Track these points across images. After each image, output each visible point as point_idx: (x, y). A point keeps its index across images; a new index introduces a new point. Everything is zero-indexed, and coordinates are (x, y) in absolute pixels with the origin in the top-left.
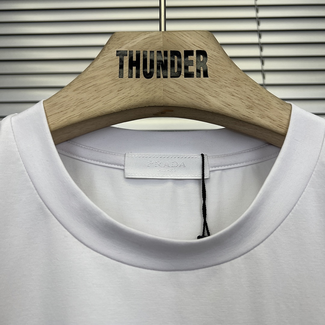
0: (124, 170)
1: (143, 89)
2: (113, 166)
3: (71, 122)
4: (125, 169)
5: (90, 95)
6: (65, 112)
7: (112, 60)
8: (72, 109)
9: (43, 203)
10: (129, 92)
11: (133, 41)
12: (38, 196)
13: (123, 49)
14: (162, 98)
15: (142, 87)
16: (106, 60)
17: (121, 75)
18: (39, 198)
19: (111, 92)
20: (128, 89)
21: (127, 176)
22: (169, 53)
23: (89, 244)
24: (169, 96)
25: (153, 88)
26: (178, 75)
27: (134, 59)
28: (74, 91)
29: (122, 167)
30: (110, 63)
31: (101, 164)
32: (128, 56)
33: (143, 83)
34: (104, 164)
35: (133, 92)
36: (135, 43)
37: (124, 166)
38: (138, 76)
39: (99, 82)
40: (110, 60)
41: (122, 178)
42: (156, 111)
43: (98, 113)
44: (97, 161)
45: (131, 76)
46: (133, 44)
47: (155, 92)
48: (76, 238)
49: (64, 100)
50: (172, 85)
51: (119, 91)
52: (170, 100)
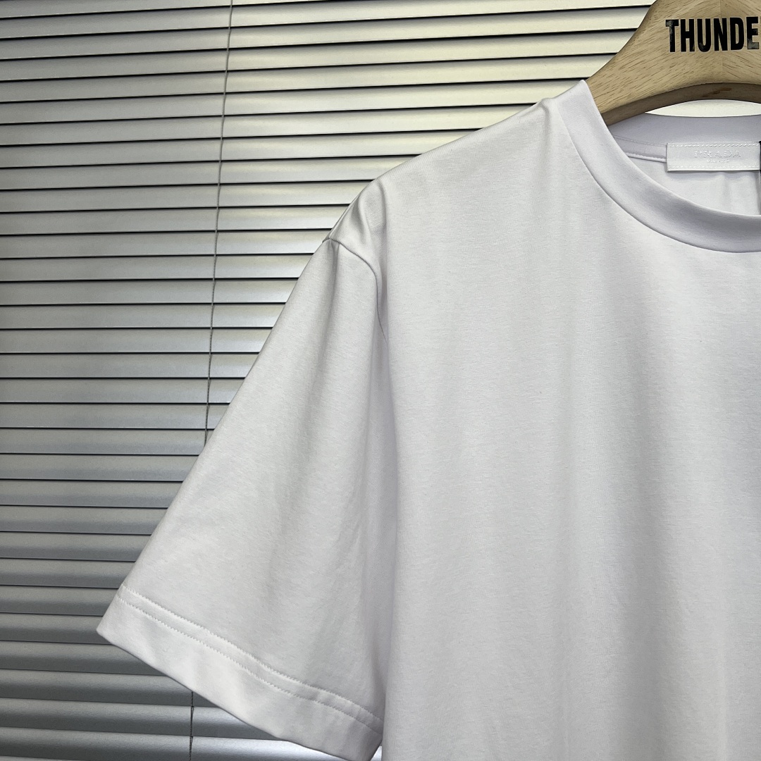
0: (665, 163)
1: (699, 64)
2: (652, 158)
3: (620, 105)
4: (668, 162)
5: (639, 73)
6: (613, 92)
7: (661, 32)
8: (619, 90)
9: (601, 189)
10: (683, 68)
11: (685, 7)
12: (595, 181)
13: (673, 18)
14: (721, 74)
15: (697, 62)
16: (654, 32)
17: (673, 49)
18: (597, 184)
19: (662, 68)
20: (682, 65)
21: (669, 170)
22: (728, 22)
23: (655, 227)
24: (730, 71)
25: (711, 63)
26: (739, 46)
27: (687, 29)
28: (621, 68)
29: (663, 160)
30: (659, 35)
31: (638, 156)
32: (680, 25)
33: (699, 57)
34: (641, 157)
35: (687, 68)
36: (687, 10)
37: (666, 158)
38: (692, 49)
39: (647, 58)
40: (658, 32)
41: (663, 172)
42: (710, 90)
43: (648, 94)
44: (633, 153)
45: (683, 49)
46: (685, 12)
47: (714, 67)
48: (641, 222)
49: (611, 79)
50: (733, 58)
51: (671, 67)
52: (731, 76)
